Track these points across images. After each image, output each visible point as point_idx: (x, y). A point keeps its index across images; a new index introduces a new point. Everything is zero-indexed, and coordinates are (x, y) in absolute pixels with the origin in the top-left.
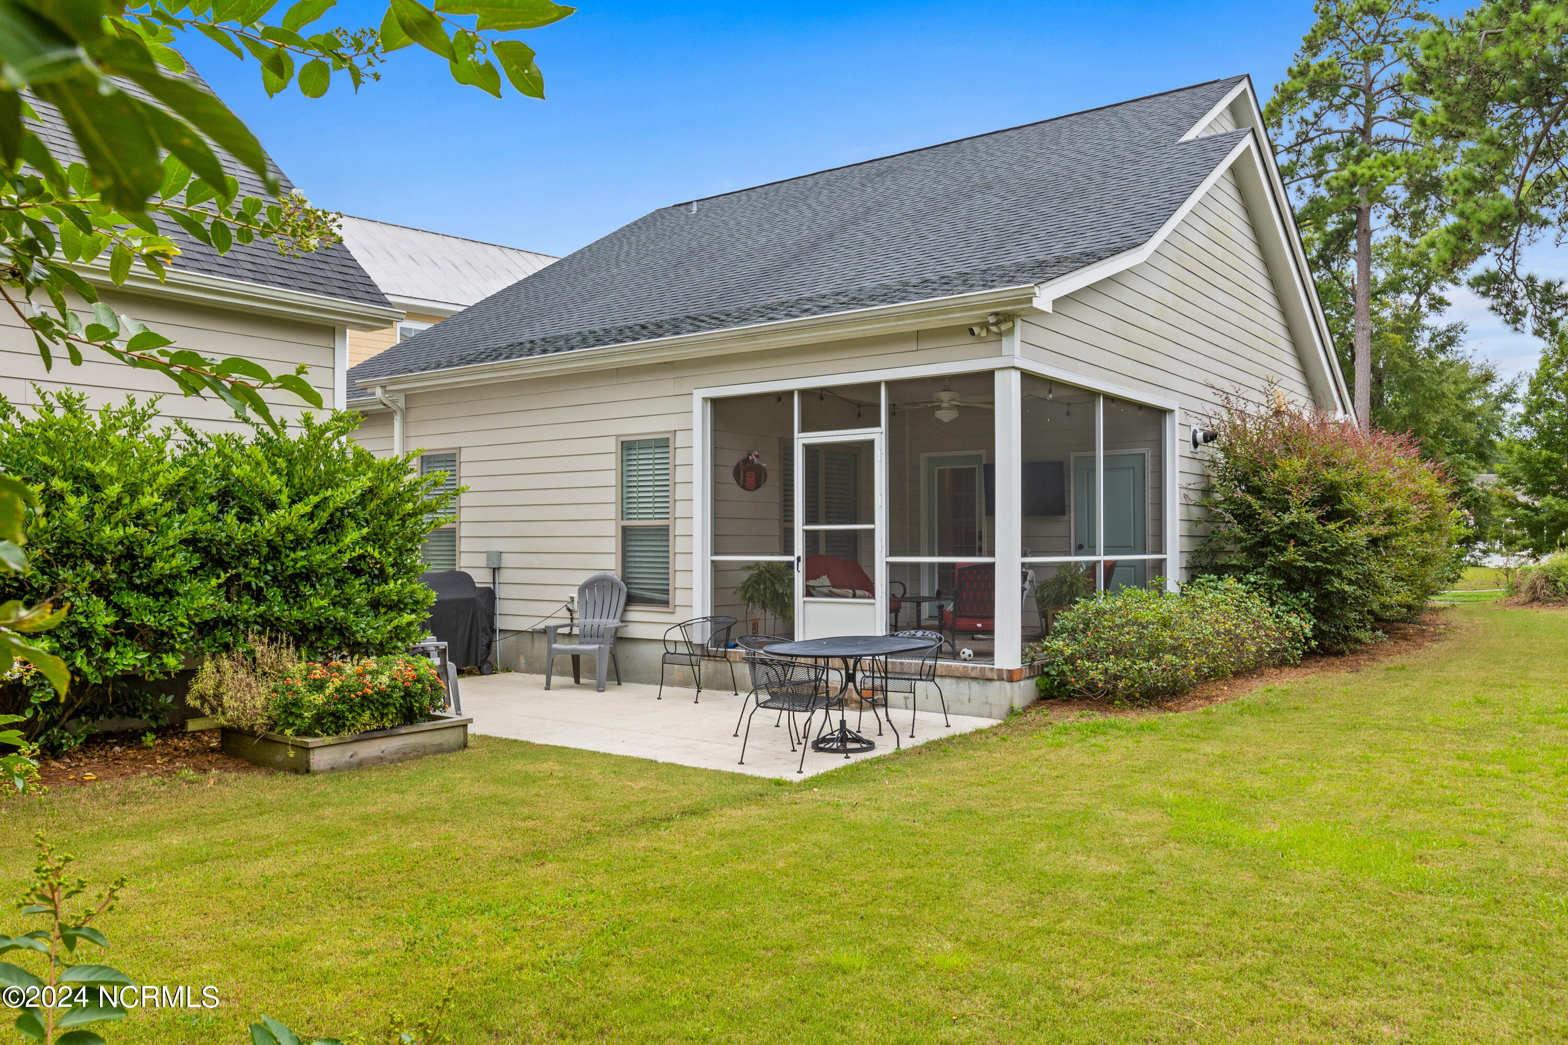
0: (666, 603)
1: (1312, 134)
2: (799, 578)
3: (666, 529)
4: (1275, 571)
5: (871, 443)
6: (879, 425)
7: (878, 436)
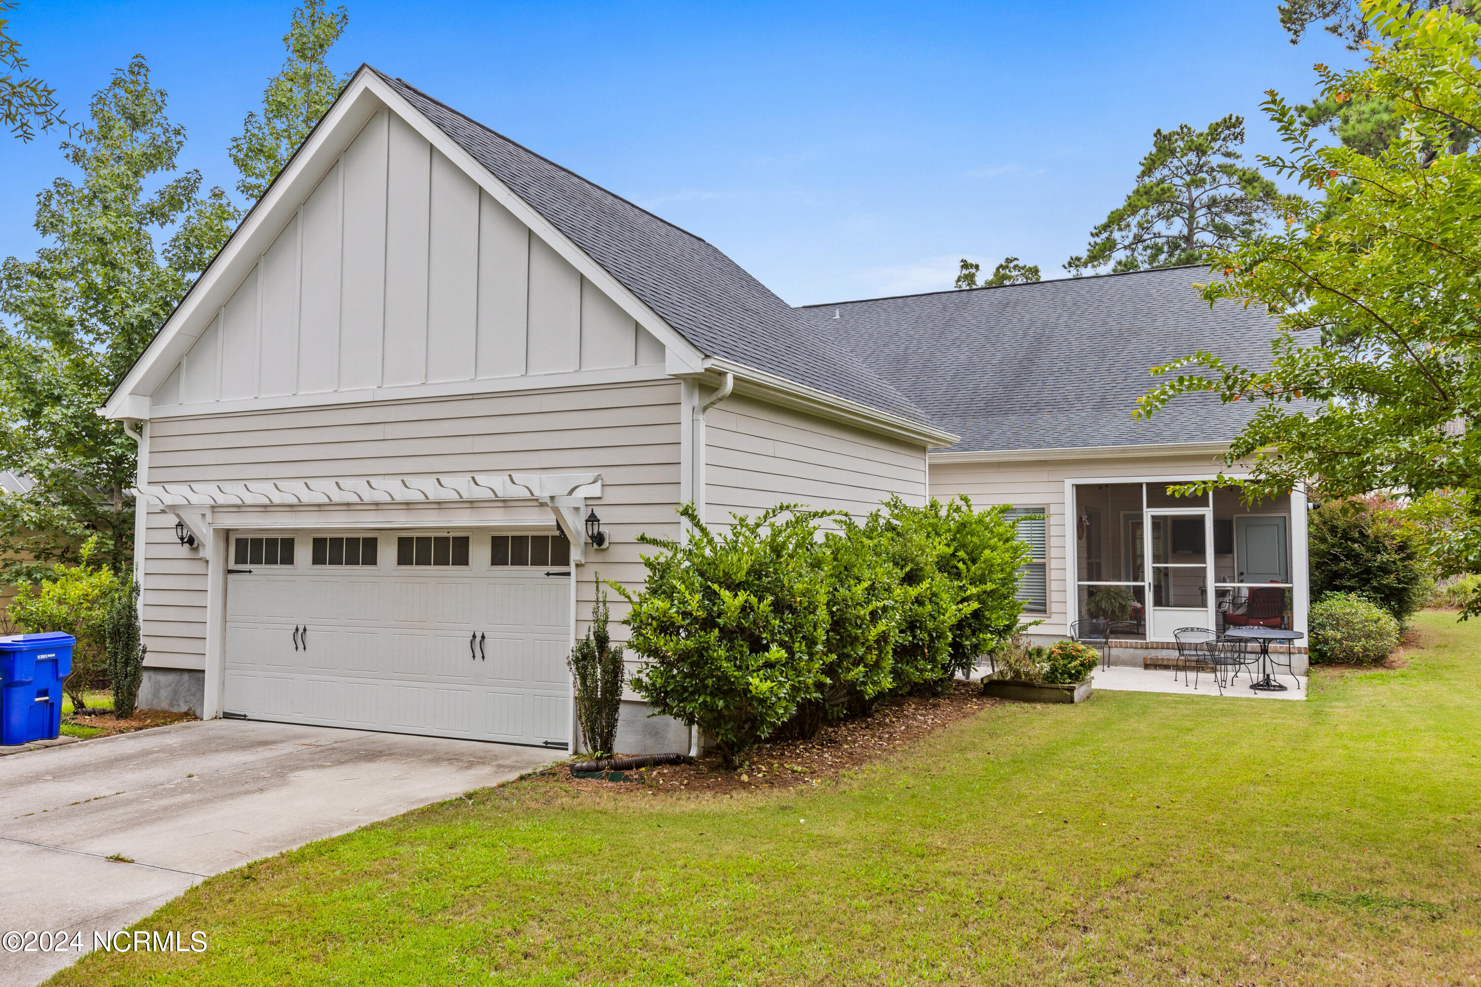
0: (1045, 611)
1: (1146, 237)
2: (1149, 596)
3: (1044, 565)
4: (1376, 590)
5: (1203, 516)
6: (1208, 506)
7: (1208, 513)
